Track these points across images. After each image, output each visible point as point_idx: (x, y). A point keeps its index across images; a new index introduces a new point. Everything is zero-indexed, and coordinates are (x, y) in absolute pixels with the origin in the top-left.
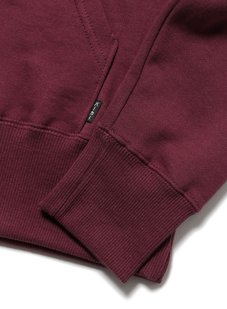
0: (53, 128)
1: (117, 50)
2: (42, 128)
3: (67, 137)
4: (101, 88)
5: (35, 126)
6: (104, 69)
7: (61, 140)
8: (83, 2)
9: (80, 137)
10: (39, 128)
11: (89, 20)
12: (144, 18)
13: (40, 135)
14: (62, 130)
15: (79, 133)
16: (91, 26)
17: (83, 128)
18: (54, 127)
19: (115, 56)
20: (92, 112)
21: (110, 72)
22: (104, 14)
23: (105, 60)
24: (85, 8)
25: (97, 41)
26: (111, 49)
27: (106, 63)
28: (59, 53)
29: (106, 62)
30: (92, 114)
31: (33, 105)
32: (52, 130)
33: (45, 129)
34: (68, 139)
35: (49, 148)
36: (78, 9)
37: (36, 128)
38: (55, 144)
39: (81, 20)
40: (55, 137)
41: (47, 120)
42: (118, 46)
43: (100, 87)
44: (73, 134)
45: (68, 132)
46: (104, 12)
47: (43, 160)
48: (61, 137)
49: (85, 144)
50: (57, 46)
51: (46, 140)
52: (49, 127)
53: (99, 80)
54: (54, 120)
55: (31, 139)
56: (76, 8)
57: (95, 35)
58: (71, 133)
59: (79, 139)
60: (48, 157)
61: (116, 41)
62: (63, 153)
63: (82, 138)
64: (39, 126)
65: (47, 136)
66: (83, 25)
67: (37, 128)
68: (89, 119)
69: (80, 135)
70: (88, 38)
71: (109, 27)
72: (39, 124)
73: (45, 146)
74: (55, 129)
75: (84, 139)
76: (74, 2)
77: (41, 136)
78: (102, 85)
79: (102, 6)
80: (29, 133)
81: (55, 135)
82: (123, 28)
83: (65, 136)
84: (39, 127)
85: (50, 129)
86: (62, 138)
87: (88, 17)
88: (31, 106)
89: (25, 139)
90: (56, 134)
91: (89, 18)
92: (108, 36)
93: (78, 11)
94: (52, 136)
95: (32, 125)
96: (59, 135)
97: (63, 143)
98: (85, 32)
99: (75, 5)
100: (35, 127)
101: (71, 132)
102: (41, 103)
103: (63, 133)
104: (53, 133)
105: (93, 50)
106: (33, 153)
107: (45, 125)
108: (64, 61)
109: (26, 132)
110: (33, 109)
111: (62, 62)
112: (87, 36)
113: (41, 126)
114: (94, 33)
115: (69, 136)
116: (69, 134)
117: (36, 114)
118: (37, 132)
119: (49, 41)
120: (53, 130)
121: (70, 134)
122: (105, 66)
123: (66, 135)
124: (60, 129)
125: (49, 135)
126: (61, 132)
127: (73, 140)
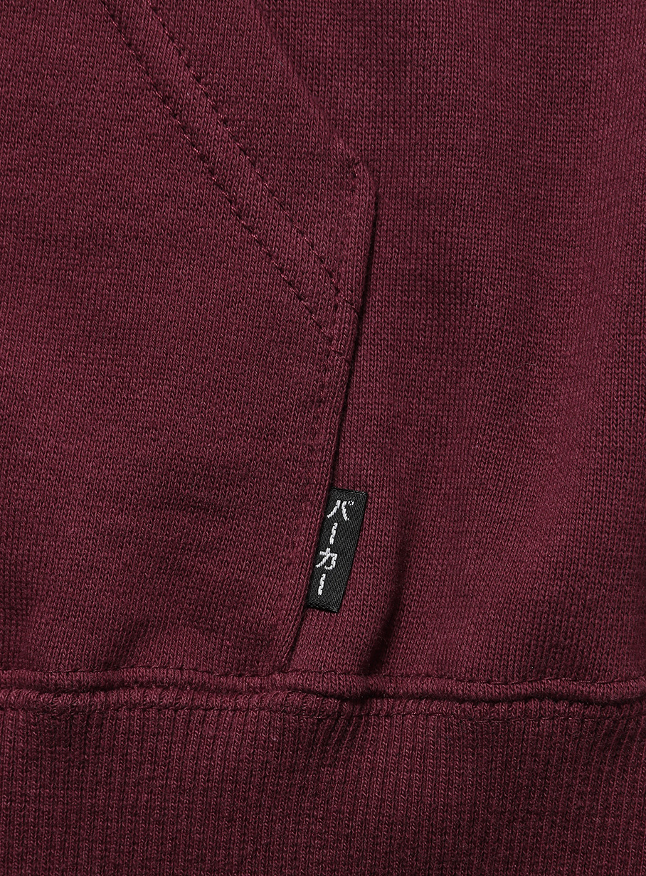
0: (149, 673)
1: (376, 217)
2: (93, 689)
3: (229, 703)
4: (342, 420)
5: (56, 684)
6: (334, 322)
7: (203, 721)
8: (155, 10)
9: (294, 689)
10: (78, 690)
11: (207, 95)
12: (479, 27)
13: (94, 722)
14: (196, 670)
15: (283, 670)
16: (225, 122)
17: (296, 640)
18: (149, 667)
19: (372, 247)
20: (327, 554)
21: (368, 330)
22: (274, 48)
23: (331, 276)
24: (172, 39)
25: (270, 191)
26: (349, 218)
27: (338, 290)
28: (93, 291)
29: (336, 289)
30: (328, 563)
31: (21, 582)
32: (145, 685)
33: (108, 688)
34: (234, 710)
35: (149, 778)
36: (136, 50)
37: (64, 692)
38: (176, 752)
39: (164, 101)
40: (168, 713)
41: (110, 640)
42: (377, 196)
43: (336, 419)
44: (253, 676)
45: (226, 675)
46: (274, 40)
47: (134, 844)
48: (198, 708)
49: (328, 716)
50: (75, 259)
51: (128, 739)
52: (126, 674)
53: (323, 386)
54: (146, 631)
55: (52, 753)
56: (129, 45)
57: (253, 164)
58: (240, 676)
59: (296, 699)
60: (158, 823)
61: (361, 171)
62: (229, 787)
63: (309, 691)
64: (79, 681)
65: (129, 718)
66: (184, 128)
67: (68, 692)
68: (320, 592)
69: (291, 679)
70: (219, 186)
71: (312, 111)
72: (75, 671)
73: (128, 769)
74: (160, 674)
75: (318, 694)
76: (112, 16)
77: (100, 725)
78: (345, 408)
79: (258, 12)
80: (35, 725)
81: (166, 707)
82: (379, 96)
83: (216, 701)
84: (80, 688)
85: (136, 682)
86: (205, 710)
87: (198, 79)
88: (11, 587)
89: (23, 758)
90: (168, 698)
91: (206, 85)
92: (319, 155)
93: (139, 58)
94: (152, 713)
95: (41, 682)
96: (184, 700)
97: (214, 738)
98: (202, 157)
99: (120, 31)
100: (58, 690)
101: (237, 670)
102: (63, 561)
103: (200, 688)
104: (155, 698)
105: (260, 242)
106: (73, 817)
107: (107, 666)
108: (128, 326)
109: (17, 720)
110: (26, 599)
111: (119, 335)
112: (213, 174)
113: (88, 678)
114: (245, 154)
115: (235, 692)
116: (230, 682)
117: (47, 624)
118: (77, 713)
119: (30, 238)
120: (148, 682)
121: (239, 683)
122: (336, 306)
123: (218, 691)
124: (181, 669)
125: (137, 712)
126: (190, 684)
127: (261, 709)
